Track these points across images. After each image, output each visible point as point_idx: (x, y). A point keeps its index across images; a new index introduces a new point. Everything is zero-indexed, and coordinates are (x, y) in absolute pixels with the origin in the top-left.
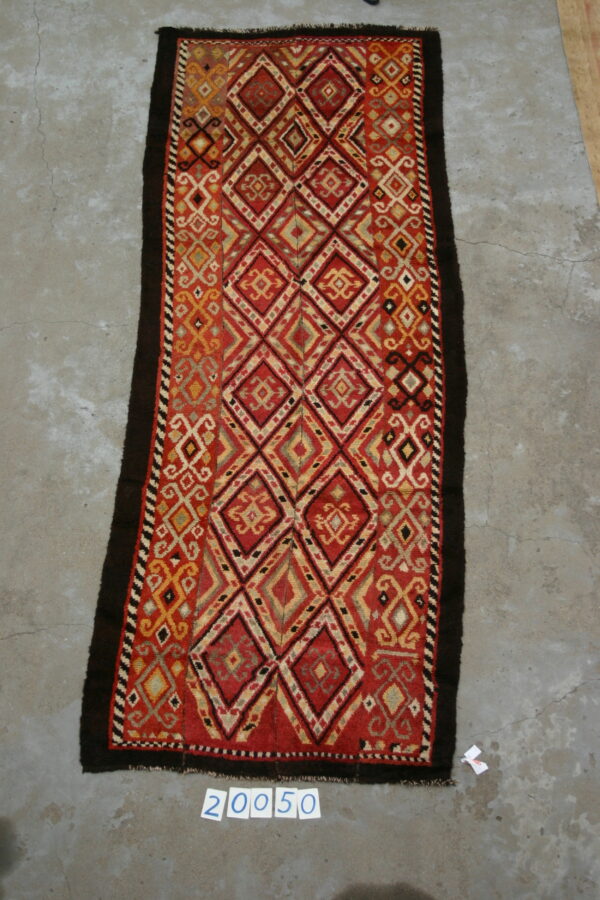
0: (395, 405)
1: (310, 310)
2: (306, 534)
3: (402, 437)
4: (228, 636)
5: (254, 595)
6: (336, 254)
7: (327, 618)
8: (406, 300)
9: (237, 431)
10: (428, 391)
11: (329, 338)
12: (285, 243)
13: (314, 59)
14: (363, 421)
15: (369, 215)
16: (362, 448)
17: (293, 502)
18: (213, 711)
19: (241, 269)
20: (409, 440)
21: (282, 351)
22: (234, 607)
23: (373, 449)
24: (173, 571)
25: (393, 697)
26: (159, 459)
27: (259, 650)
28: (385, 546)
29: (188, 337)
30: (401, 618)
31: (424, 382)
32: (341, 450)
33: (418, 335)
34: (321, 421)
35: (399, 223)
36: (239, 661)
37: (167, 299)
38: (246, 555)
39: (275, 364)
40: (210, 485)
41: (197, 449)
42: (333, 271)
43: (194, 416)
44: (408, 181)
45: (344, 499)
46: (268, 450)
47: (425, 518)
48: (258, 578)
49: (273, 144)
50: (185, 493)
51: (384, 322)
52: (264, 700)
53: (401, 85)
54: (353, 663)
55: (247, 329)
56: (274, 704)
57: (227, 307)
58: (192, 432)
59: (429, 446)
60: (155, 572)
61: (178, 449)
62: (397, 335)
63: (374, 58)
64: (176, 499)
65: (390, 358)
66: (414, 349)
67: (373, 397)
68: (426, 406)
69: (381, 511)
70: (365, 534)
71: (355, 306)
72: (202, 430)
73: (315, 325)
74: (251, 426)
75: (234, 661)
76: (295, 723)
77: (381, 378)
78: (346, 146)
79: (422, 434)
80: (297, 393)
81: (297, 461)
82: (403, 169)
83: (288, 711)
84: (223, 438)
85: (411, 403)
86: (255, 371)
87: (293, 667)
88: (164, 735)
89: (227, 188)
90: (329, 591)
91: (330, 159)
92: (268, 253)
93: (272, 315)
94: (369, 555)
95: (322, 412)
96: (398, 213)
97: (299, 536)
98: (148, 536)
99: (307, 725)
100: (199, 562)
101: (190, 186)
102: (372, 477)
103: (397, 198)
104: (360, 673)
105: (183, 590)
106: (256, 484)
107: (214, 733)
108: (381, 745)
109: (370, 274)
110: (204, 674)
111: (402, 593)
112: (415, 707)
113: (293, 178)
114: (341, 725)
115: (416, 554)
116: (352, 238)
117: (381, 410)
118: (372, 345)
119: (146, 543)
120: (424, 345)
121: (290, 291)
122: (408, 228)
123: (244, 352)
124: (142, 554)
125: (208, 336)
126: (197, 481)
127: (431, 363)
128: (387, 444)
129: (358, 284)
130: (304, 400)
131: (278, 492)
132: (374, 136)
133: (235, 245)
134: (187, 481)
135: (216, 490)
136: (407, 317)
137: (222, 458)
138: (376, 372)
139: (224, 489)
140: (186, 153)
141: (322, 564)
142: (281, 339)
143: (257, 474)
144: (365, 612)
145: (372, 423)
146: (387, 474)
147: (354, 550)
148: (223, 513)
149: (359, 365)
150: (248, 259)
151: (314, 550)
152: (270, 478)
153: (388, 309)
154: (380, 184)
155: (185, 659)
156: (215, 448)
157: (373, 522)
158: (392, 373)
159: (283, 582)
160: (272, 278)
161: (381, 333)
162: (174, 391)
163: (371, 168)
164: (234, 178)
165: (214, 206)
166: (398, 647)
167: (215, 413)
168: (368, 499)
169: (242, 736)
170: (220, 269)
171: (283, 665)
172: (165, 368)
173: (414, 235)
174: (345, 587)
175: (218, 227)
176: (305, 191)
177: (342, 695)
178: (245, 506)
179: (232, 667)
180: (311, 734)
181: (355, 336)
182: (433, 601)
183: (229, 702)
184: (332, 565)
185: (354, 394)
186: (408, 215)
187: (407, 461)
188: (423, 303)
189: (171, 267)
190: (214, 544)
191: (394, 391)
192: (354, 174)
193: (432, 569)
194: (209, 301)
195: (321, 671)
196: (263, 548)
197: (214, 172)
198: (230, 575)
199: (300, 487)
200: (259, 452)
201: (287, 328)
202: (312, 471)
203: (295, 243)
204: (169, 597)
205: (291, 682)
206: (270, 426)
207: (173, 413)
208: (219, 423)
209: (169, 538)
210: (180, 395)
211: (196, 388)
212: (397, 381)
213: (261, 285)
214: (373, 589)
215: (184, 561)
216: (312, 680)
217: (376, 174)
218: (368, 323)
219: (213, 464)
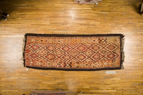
0: (65, 63)
1: (77, 54)
2: (49, 54)
3: (60, 64)
4: (38, 47)
5: (42, 49)
6: (85, 57)
7: (39, 56)
8: (79, 65)
9: (61, 46)
10: (66, 67)
11: (74, 56)
12: (87, 51)
13: (117, 54)
14: (62, 60)
15: (91, 61)
16: (59, 60)
17: (52, 52)
18: (30, 45)
19: (83, 46)
20: (60, 65)
21: (72, 51)
22: (41, 47)
23: (59, 61)
24: (45, 41)
25: (32, 62)
26: (58, 38)
27: (36, 50)
28: (47, 62)
29: (74, 40)
30: (40, 64)
31: (68, 66)
32: (59, 57)
33: (74, 66)
34: (62, 55)
35: (90, 65)
36: (35, 48)
37: (79, 37)
38: (46, 48)
39: (70, 50)
40: (55, 44)
41: (59, 42)
42: (83, 57)
43: (63, 41)
44: (97, 66)
45: (53, 58)
46: (59, 50)
47: (51, 66)
48: (44, 49)
49: (103, 49)
50: (54, 41)
51: (76, 62)
52: (31, 50)
53: (112, 65)
54: (35, 59)
55: (75, 47)
56: (31, 51)
57: (78, 44)
58: (61, 41)
59: (59, 67)
60: (45, 39)
61: (59, 40)
62: (74, 64)
63: (117, 61)
64: (53, 40)
65: (71, 63)
66: (72, 65)
67: (66, 61)
68: (64, 66)
69: (51, 61)
70: (49, 60)
71: (78, 59)
72: (61, 42)
73: (75, 54)
74: (62, 48)
75: (35, 47)
76: (29, 53)
77: (68, 62)
78: (102, 58)
79: (61, 66)
80: (66, 52)
81: (57, 52)
82: (99, 65)
83: (30, 52)
84: (60, 45)
85: (65, 65)
86: (69, 48)
87: (34, 53)
88: (28, 41)
89: (96, 44)
90: (42, 57)
91: (100, 57)
92: (86, 49)
93: (77, 49)
94: (46, 60)
95: (64, 55)
96: (92, 65)
97: (48, 53)
98: (49, 38)
99: (29, 54)
100: (46, 43)
101: (96, 40)
102: (56, 61)
103: (94, 65)
104: (34, 59)
105: (42, 42)
106: (55, 48)
107: (28, 45)
108: (27, 61)
109: (83, 61)
110: (34, 45)
111: (42, 64)
112: (31, 64)
113: (97, 52)
114: (29, 57)
115: (47, 65)
116: (88, 59)
117: (64, 62)
118: (73, 61)
119: (48, 38)
120: (73, 67)
121: (80, 51)
122: (89, 66)
123: (72, 46)
124: (47, 37)
125: (74, 42)
126: (55, 42)
127: (70, 67)
128: (60, 62)
129: (81, 59)
130: (65, 53)
131: (54, 51)
132: (104, 62)
133: (87, 45)
134: (55, 41)
135: (54, 44)
136: (76, 65)
137: (58, 45)
138: (69, 61)
139: (54, 45)
140: (101, 39)
141: (45, 56)
142: (73, 51)
143: (56, 48)
144: (40, 60)
145: (62, 61)
146: (56, 62)
147: (47, 59)
148: (51, 45)
149: (70, 59)
150: (85, 47)
151: (47, 55)
152: (55, 50)
153: (78, 63)
154: (96, 63)
155: (35, 43)
156: (59, 44)
157: (50, 61)
158: (69, 63)
159: (43, 52)
160: (82, 49)
161: (74, 62)
162: (67, 39)
163: (99, 62)
164: (97, 45)
165: (93, 43)
166: (37, 63)
167: (64, 44)
168: (53, 60)
169: (28, 48)
170: (83, 44)
171: (35, 52)
172: (70, 38)
173: (88, 66)
174: (43, 58)
175: (90, 43)
176: (95, 54)
177: (32, 58)
178: (52, 47)
179: (34, 47)
180: (28, 54)
181: (74, 59)
182: (41, 67)
183: (31, 47)
184: (45, 57)
185: (66, 59)
186: (91, 66)
187: (57, 64)
188: (78, 67)
189: (84, 38)
190: (48, 45)
191: (66, 63)
192: (98, 60)
193: (45, 67)
194: (79, 42)
195: (34, 56)
196: (47, 49)
197: (98, 43)
198: (44, 47)
199: (54, 53)
200: (58, 49)
201: (75, 51)
202: (56, 54)
203: (87, 52)
204: (42, 41)
205: (33, 53)
206: (62, 50)
207: (64, 39)
208: (62, 44)
209: (48, 40)
210: (66, 40)
211: (67, 41)
212: (68, 63)
213: (81, 48)
214: (42, 61)
215: (46, 42)
216: (33, 55)
217: (98, 62)
218: (76, 60)
219: (57, 44)
